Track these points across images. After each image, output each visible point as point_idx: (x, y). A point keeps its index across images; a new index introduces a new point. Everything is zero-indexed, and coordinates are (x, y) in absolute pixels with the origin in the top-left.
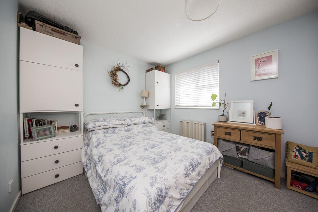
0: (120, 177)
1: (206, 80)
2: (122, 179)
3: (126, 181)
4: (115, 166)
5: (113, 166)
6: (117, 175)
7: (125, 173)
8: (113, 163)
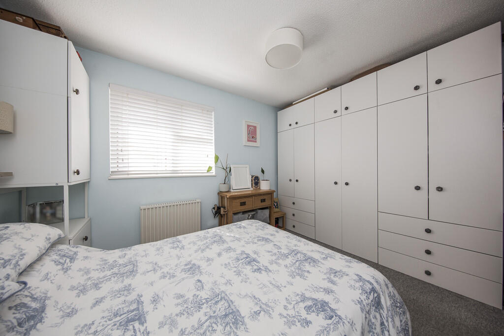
0: (364, 297)
1: (190, 129)
2: (367, 293)
3: (368, 287)
4: (339, 313)
5: (340, 318)
6: (360, 304)
7: (354, 289)
8: (330, 322)
